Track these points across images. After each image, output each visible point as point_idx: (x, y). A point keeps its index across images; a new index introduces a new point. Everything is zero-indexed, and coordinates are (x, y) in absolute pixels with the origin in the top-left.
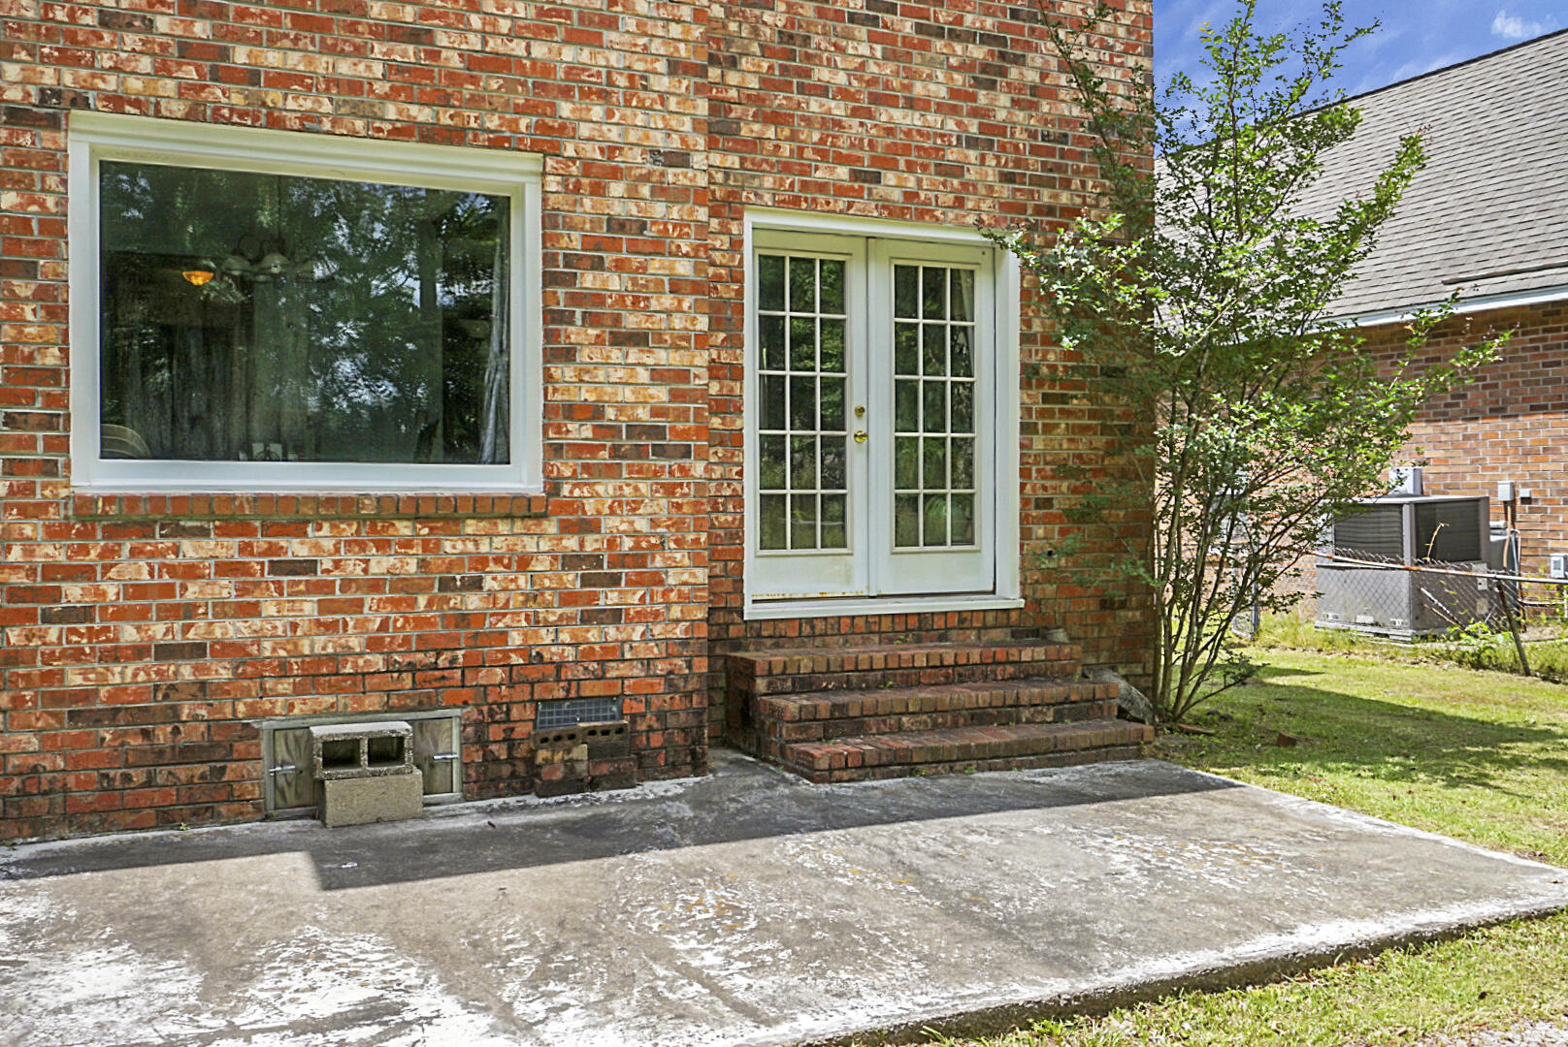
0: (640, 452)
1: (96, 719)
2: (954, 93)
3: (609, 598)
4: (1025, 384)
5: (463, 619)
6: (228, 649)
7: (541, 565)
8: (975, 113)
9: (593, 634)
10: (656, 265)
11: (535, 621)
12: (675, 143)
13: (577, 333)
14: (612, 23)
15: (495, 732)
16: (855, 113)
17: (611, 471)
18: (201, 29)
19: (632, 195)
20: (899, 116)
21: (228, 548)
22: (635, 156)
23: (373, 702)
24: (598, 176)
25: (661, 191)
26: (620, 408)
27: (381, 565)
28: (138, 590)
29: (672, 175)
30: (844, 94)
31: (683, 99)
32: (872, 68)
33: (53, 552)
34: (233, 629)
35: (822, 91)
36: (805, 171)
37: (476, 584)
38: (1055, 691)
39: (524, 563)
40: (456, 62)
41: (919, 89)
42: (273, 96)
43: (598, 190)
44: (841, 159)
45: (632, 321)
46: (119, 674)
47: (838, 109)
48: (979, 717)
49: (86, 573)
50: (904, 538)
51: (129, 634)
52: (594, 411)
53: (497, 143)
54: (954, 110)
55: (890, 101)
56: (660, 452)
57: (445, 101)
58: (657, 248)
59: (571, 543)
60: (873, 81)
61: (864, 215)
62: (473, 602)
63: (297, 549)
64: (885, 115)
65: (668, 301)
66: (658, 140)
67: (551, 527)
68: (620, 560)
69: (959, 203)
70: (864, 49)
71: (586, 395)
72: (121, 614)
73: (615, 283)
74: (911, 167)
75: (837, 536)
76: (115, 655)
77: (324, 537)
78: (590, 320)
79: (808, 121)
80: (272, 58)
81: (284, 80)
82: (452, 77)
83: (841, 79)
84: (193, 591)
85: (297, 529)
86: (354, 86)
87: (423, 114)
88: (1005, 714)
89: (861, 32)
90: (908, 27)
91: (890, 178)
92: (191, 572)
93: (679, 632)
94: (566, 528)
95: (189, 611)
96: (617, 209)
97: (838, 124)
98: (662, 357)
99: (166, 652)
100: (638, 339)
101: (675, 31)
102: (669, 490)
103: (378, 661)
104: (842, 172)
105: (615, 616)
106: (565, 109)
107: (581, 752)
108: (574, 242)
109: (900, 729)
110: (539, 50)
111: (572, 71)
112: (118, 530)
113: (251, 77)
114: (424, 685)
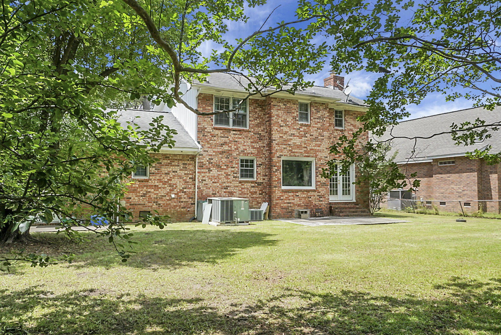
1: (283, 209)
3: (321, 199)
4: (356, 177)
5: (310, 201)
6: (293, 203)
7: (316, 196)
9: (320, 202)
10: (325, 167)
11: (315, 201)
13: (318, 174)
14: (321, 145)
15: (312, 211)
17: (321, 187)
18: (290, 148)
19: (323, 161)
21: (292, 194)
23: (303, 208)
24: (320, 159)
26: (322, 181)
27: (304, 196)
28: (286, 198)
29: (326, 159)
31: (327, 152)
33: (280, 194)
34: (293, 201)
37: (311, 197)
38: (361, 210)
39: (314, 196)
40: (309, 150)
42: (295, 154)
43: (320, 161)
46: (285, 205)
48: (354, 212)
49: (282, 196)
50: (343, 194)
51: (286, 201)
52: (320, 181)
53: (312, 157)
56: (325, 185)
57: (308, 153)
62: (310, 199)
63: (297, 194)
66: (325, 156)
67: (316, 192)
68: (322, 196)
72: (285, 200)
75: (337, 194)
76: (285, 203)
77: (299, 193)
80: (296, 151)
81: (296, 152)
84: (290, 198)
85: (297, 192)
86: (301, 153)
87: (306, 155)
88: (356, 212)
92: (290, 196)
93: (327, 202)
94: (318, 193)
95: (290, 199)
99: (288, 203)
101: (326, 145)
102: (326, 189)
103: (303, 204)
104: (338, 156)
105: (322, 201)
106: (317, 153)
107: (319, 213)
108: (318, 166)
109: (346, 213)
110: (315, 148)
111: (318, 150)
112: (285, 192)
113: (294, 152)
114: (307, 207)
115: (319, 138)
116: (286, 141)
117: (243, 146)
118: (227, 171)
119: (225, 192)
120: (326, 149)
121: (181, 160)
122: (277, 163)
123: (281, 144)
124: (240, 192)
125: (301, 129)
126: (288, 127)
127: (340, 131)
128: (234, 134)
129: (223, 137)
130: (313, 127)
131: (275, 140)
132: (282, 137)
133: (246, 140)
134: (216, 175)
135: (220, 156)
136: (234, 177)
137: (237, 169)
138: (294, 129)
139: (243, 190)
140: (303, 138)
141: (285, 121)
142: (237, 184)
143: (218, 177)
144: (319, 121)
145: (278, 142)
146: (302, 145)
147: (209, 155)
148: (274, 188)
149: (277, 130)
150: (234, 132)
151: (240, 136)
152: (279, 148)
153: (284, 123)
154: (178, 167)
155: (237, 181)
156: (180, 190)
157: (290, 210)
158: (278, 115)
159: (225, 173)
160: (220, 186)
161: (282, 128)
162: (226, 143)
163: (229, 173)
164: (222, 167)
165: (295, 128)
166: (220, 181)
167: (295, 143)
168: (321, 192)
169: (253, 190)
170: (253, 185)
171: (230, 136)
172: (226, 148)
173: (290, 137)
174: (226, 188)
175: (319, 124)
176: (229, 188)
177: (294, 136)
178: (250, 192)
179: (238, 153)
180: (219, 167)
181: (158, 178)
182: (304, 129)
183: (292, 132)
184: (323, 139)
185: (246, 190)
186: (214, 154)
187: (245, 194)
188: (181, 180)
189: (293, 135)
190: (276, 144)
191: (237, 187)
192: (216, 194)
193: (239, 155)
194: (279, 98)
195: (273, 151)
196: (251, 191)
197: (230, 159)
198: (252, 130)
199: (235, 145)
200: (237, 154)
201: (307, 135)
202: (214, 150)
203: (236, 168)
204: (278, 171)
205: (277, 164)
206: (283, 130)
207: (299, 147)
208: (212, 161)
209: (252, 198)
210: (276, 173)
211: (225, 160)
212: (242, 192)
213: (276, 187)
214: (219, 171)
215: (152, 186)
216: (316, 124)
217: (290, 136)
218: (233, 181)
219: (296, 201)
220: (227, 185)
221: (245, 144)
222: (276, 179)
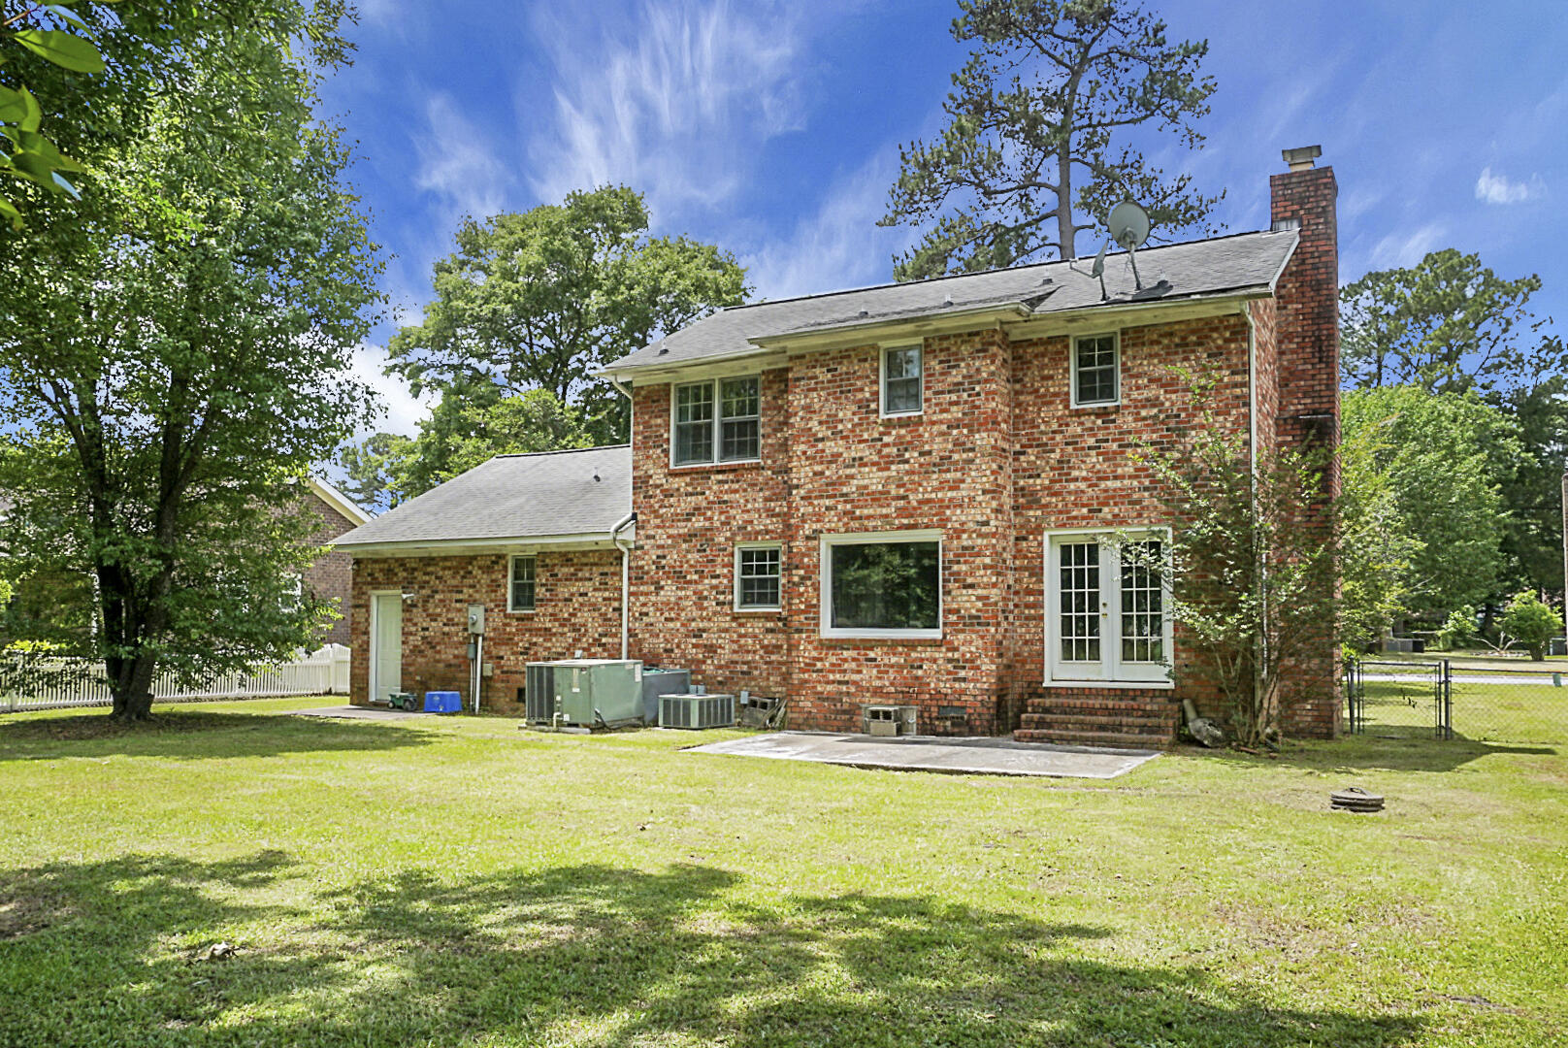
0: (972, 624)
1: (824, 700)
2: (1136, 470)
3: (962, 674)
5: (917, 678)
6: (855, 683)
7: (940, 662)
8: (1146, 476)
9: (957, 685)
10: (978, 560)
11: (938, 680)
12: (985, 518)
13: (951, 585)
14: (963, 481)
15: (926, 715)
16: (1090, 486)
17: (963, 631)
18: (849, 506)
19: (970, 537)
20: (1110, 484)
21: (853, 653)
22: (971, 525)
23: (891, 702)
24: (958, 533)
25: (980, 535)
26: (966, 610)
27: (894, 660)
28: (833, 665)
29: (984, 529)
30: (1085, 479)
31: (988, 503)
32: (1098, 467)
33: (815, 654)
34: (856, 677)
35: (1076, 480)
36: (1068, 512)
37: (921, 667)
39: (935, 661)
40: (915, 504)
41: (1120, 471)
42: (866, 522)
43: (959, 538)
44: (1083, 506)
45: (970, 580)
46: (829, 688)
47: (1083, 486)
48: (1102, 728)
49: (821, 660)
50: (1127, 656)
51: (831, 677)
52: (958, 611)
53: (927, 527)
54: (1137, 477)
55: (1107, 479)
56: (979, 624)
57: (911, 516)
58: (978, 555)
59: (950, 655)
60: (1099, 471)
61: (1095, 526)
62: (920, 673)
63: (872, 655)
64: (1103, 485)
65: (982, 572)
66: (979, 518)
67: (944, 649)
68: (966, 661)
69: (1140, 515)
70: (1094, 460)
71: (955, 606)
72: (830, 671)
73: (964, 568)
74: (1116, 504)
75: (1095, 655)
76: (828, 683)
77: (878, 651)
78: (956, 581)
79: (1070, 493)
80: (866, 512)
81: (868, 517)
82: (914, 508)
83: (1084, 474)
84: (846, 666)
85: (872, 649)
86: (886, 516)
87: (906, 521)
89: (1093, 453)
90: (1115, 446)
91: (1106, 509)
92: (845, 660)
93: (986, 686)
94: (948, 650)
95: (845, 671)
96: (965, 543)
97: (1083, 492)
98: (980, 592)
99: (840, 683)
100: (972, 586)
101: (984, 479)
102: (982, 637)
103: (893, 689)
104: (1085, 511)
105: (964, 680)
106: (948, 512)
107: (948, 723)
108: (951, 556)
109: (1067, 729)
110: (940, 495)
111: (950, 500)
112: (829, 648)
113: (860, 518)
114: (906, 697)
115: (956, 457)
116: (833, 484)
117: (743, 511)
118: (700, 587)
119: (695, 646)
120: (985, 492)
121: (596, 564)
122: (804, 555)
123: (816, 498)
124: (735, 647)
125: (886, 439)
126: (842, 438)
127: (1098, 416)
128: (720, 482)
129: (691, 494)
130: (933, 423)
131: (797, 487)
132: (822, 473)
133: (750, 494)
134: (673, 599)
135: (684, 546)
136: (717, 604)
137: (725, 581)
138: (860, 442)
139: (742, 641)
140: (893, 467)
141: (831, 421)
142: (725, 622)
143: (677, 605)
144: (954, 397)
145: (809, 491)
146: (889, 492)
147: (659, 547)
148: (796, 636)
149: (804, 453)
150: (720, 477)
151: (736, 486)
152: (810, 509)
153: (828, 428)
154: (590, 584)
155: (726, 614)
156: (595, 640)
157: (846, 707)
158: (808, 408)
159: (695, 593)
160: (682, 630)
161: (820, 446)
162: (699, 509)
163: (705, 593)
164: (689, 577)
165: (866, 436)
166: (683, 614)
167: (866, 487)
168: (962, 648)
169: (769, 640)
170: (770, 625)
171: (710, 488)
172: (699, 523)
173: (848, 471)
174: (698, 633)
175: (954, 408)
176: (705, 635)
177: (860, 466)
178: (762, 647)
179: (728, 534)
180: (679, 576)
181: (550, 610)
182: (899, 437)
183: (853, 454)
184: (972, 461)
185: (750, 641)
186: (670, 541)
188: (596, 614)
189: (860, 462)
190: (802, 498)
191: (726, 630)
192: (672, 651)
193: (731, 539)
194: (812, 354)
195: (792, 521)
196: (766, 642)
197: (708, 552)
198: (769, 462)
199: (721, 513)
200: (727, 539)
201: (907, 455)
202: (671, 531)
203: (725, 576)
204: (809, 583)
205: (806, 560)
206: (823, 451)
207: (879, 498)
208: (664, 562)
209: (766, 663)
210: (802, 589)
211: (697, 556)
212: (740, 646)
213: (799, 631)
214: (682, 589)
215: (540, 629)
216: (943, 411)
217: (848, 467)
218: (715, 613)
219: (868, 675)
220: (701, 625)
221: (749, 506)
222: (803, 607)
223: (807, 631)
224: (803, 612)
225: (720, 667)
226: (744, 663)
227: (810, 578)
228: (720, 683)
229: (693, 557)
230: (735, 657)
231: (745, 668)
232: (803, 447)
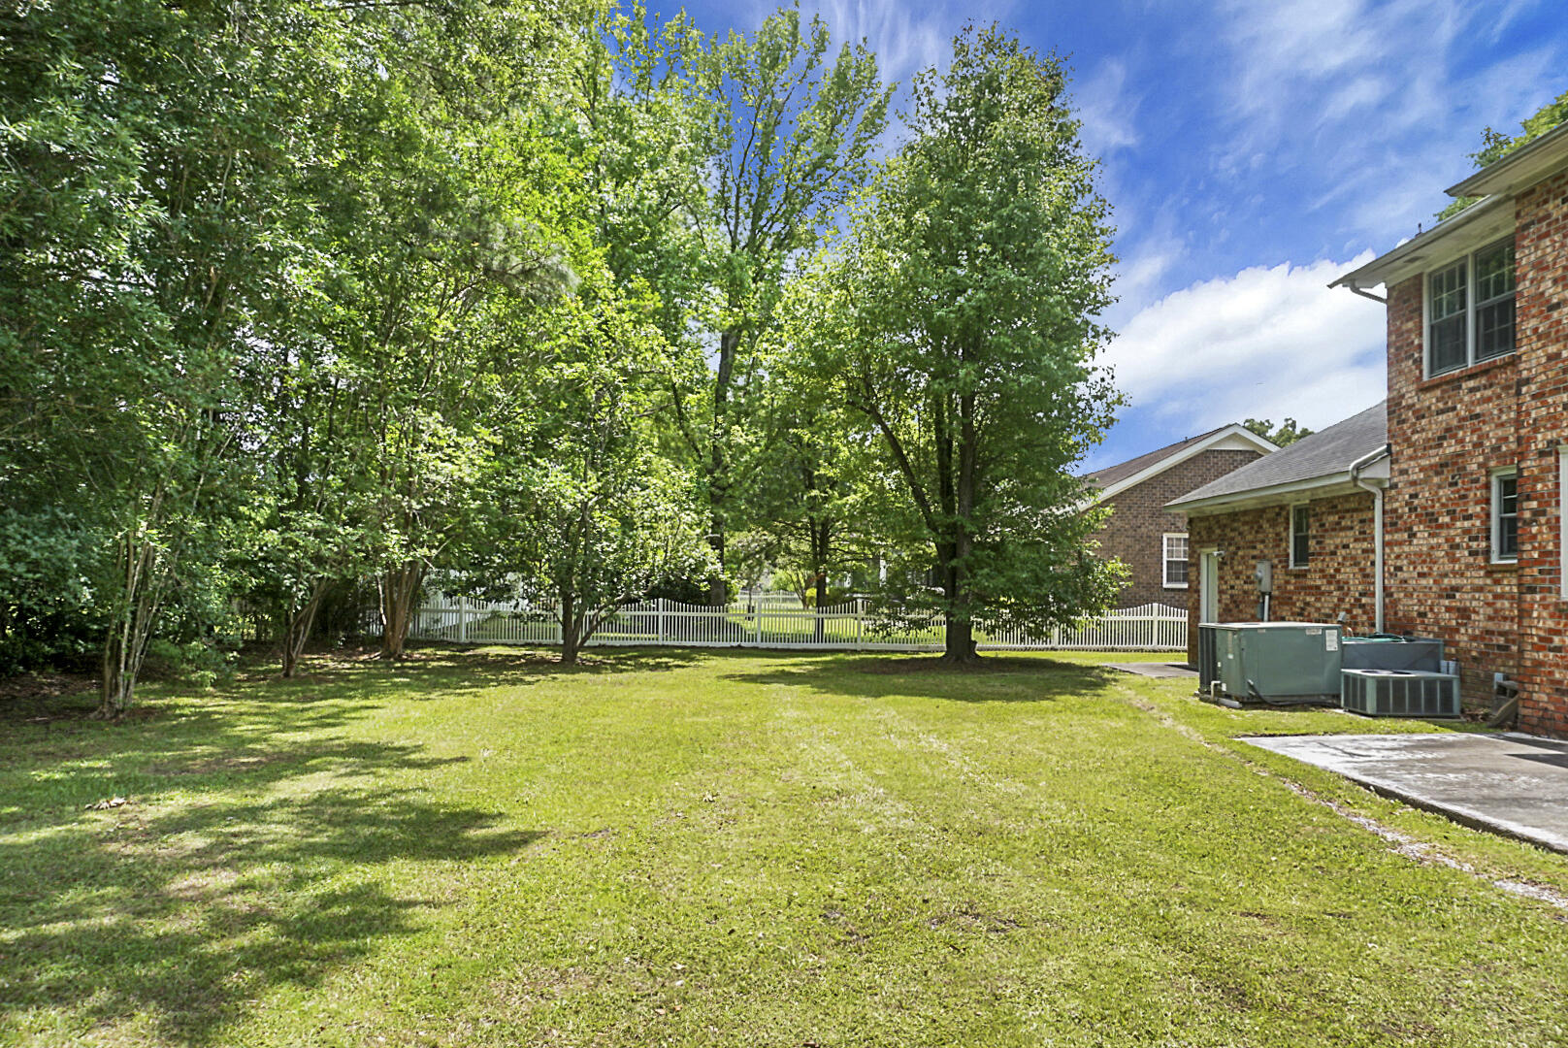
33: (1550, 624)
49: (1560, 632)
117: (1497, 426)
118: (1452, 532)
119: (1448, 609)
121: (1355, 510)
123: (1551, 393)
128: (1472, 390)
129: (1442, 412)
131: (1528, 381)
132: (1558, 355)
134: (1425, 549)
135: (1436, 480)
136: (1471, 554)
137: (1480, 523)
139: (1499, 605)
142: (1478, 578)
143: (1428, 558)
145: (1543, 385)
147: (1412, 484)
148: (1529, 597)
149: (1536, 331)
150: (1471, 384)
151: (1488, 393)
152: (1543, 411)
154: (1350, 533)
155: (1481, 568)
156: (1356, 600)
158: (1540, 266)
159: (1447, 541)
160: (1435, 588)
161: (1555, 315)
162: (1450, 430)
163: (1458, 540)
164: (1440, 520)
166: (1435, 568)
171: (1461, 401)
172: (1450, 448)
174: (1451, 593)
176: (1458, 595)
179: (1481, 459)
180: (1430, 519)
181: (1320, 565)
185: (1507, 604)
186: (1422, 476)
187: (1505, 619)
188: (1356, 570)
190: (1534, 397)
191: (1480, 589)
192: (1425, 615)
193: (1485, 465)
194: (1542, 184)
195: (1523, 432)
197: (1460, 485)
199: (1473, 432)
200: (1480, 465)
202: (1425, 462)
203: (1478, 516)
204: (1543, 520)
205: (1539, 486)
208: (1416, 502)
210: (1534, 530)
211: (1448, 491)
212: (1496, 611)
214: (1434, 535)
215: (1311, 587)
218: (1468, 567)
220: (1454, 582)
221: (1504, 417)
222: (1536, 555)
223: (1542, 590)
224: (1536, 562)
225: (1474, 638)
226: (1501, 634)
227: (1544, 513)
228: (1474, 659)
229: (1445, 493)
230: (1491, 626)
231: (1502, 641)
232: (1533, 323)
